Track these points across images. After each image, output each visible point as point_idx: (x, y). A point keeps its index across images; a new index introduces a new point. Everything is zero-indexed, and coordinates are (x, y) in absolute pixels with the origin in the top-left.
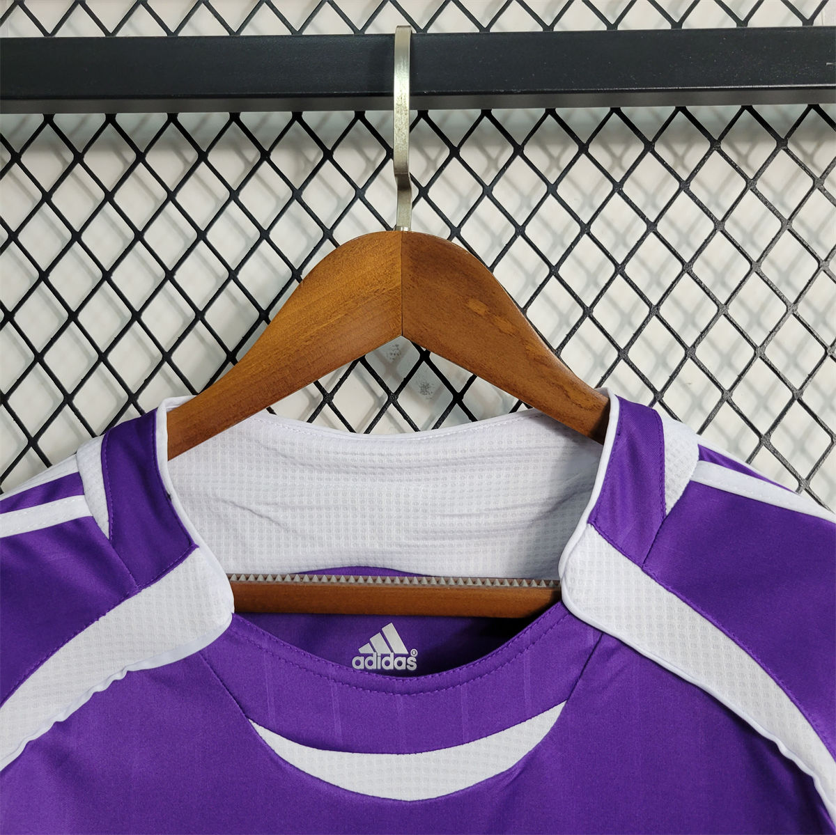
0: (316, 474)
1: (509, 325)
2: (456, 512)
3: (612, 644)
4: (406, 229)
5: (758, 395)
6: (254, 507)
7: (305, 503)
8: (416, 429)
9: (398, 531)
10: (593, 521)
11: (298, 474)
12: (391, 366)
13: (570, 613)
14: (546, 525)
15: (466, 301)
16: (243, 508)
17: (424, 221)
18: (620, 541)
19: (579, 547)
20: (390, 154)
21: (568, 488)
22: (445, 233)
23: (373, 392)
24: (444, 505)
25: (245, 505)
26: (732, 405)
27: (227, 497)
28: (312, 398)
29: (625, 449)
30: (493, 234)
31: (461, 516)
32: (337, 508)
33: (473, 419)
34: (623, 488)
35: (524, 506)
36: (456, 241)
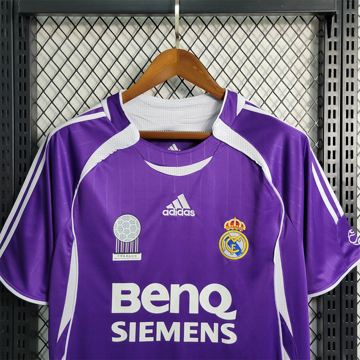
0: (156, 109)
1: (202, 72)
2: (190, 118)
3: (223, 144)
4: (178, 48)
5: (265, 92)
6: (142, 117)
7: (154, 116)
8: (179, 98)
9: (176, 122)
10: (220, 117)
11: (152, 109)
12: (173, 84)
13: (214, 137)
14: (211, 121)
15: (192, 66)
16: (139, 117)
17: (182, 46)
18: (226, 122)
19: (217, 123)
20: (174, 27)
21: (216, 112)
22: (187, 49)
23: (169, 91)
24: (187, 116)
25: (140, 116)
26: (257, 93)
27: (135, 114)
28: (154, 92)
29: (228, 101)
30: (200, 49)
31: (191, 118)
32: (162, 117)
33: (193, 96)
34: (227, 110)
35: (205, 116)
36: (190, 51)
